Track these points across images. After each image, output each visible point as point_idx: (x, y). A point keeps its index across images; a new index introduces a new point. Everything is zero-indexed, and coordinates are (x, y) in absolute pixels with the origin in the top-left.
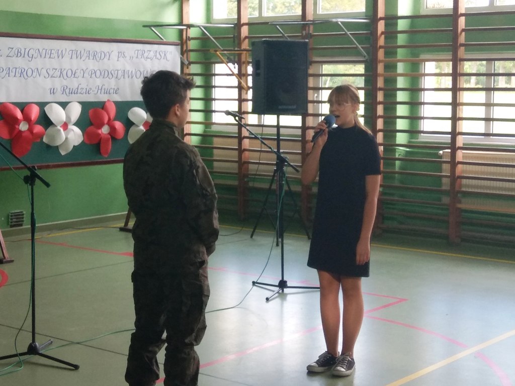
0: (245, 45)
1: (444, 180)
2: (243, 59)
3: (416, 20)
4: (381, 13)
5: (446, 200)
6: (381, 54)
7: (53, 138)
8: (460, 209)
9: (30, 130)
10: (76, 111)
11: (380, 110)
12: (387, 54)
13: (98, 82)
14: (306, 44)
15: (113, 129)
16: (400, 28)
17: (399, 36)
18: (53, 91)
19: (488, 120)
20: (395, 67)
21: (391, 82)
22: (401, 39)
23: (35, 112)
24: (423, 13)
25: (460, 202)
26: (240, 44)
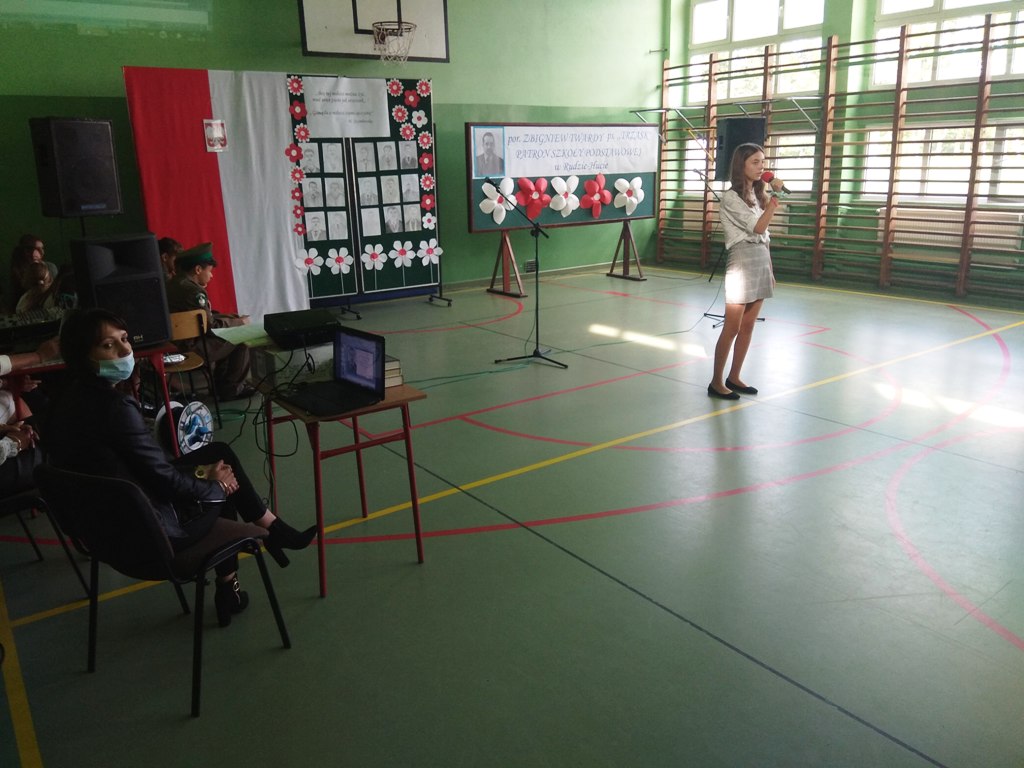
0: (714, 124)
1: (880, 234)
2: (711, 136)
3: (864, 96)
4: (832, 91)
5: (879, 250)
6: (830, 126)
7: (557, 204)
8: (892, 259)
9: (540, 198)
10: (574, 183)
11: (826, 174)
12: (835, 126)
13: (592, 159)
14: (764, 120)
15: (603, 197)
16: (848, 103)
17: (847, 109)
18: (557, 168)
19: (923, 181)
20: (842, 137)
21: (837, 150)
22: (849, 113)
23: (544, 185)
24: (870, 89)
25: (892, 252)
26: (709, 124)
